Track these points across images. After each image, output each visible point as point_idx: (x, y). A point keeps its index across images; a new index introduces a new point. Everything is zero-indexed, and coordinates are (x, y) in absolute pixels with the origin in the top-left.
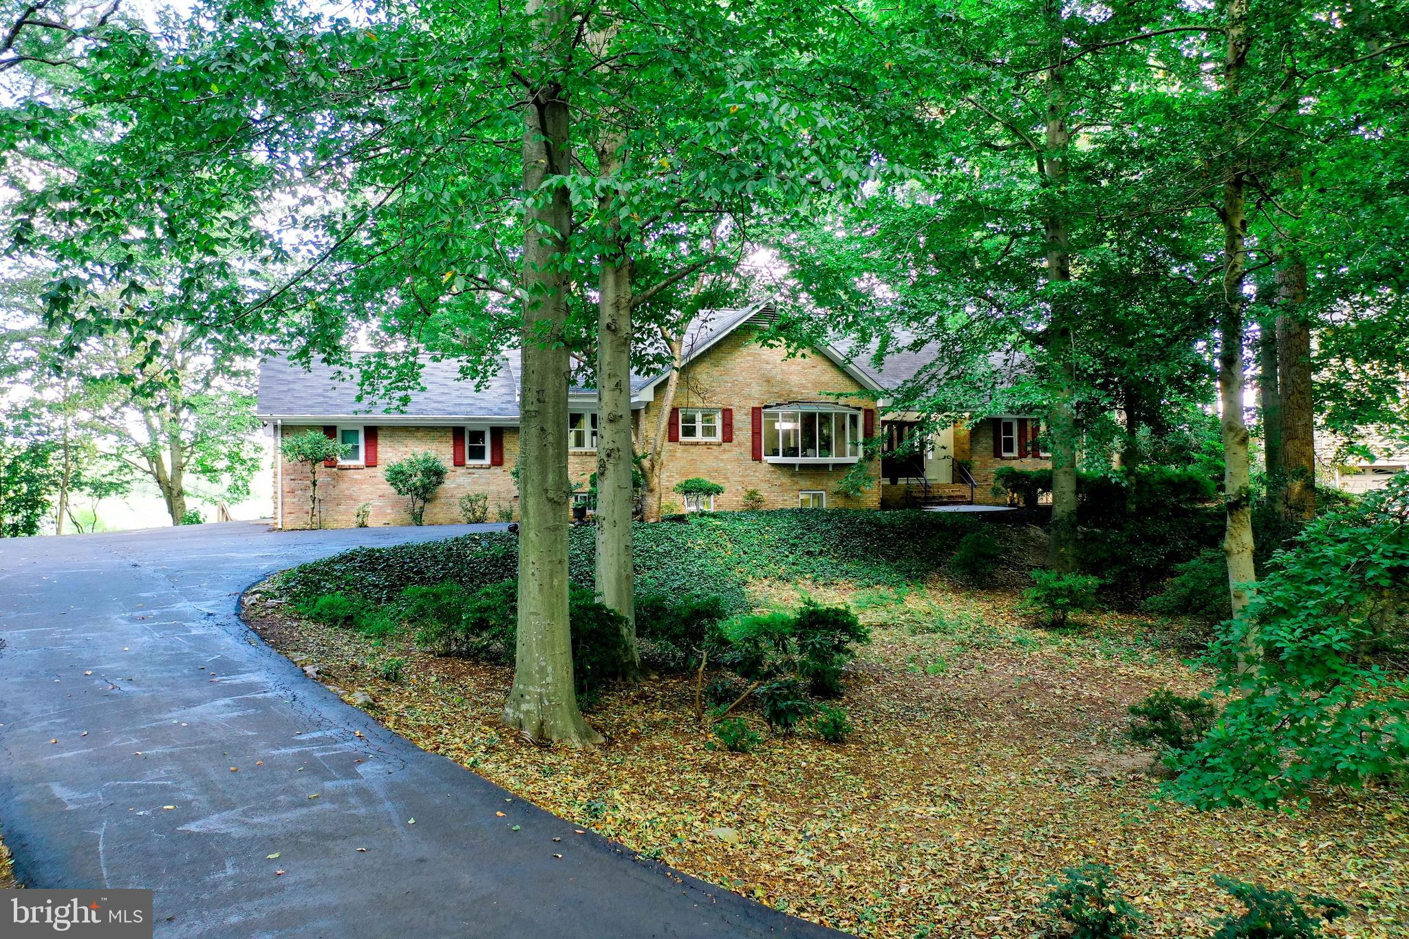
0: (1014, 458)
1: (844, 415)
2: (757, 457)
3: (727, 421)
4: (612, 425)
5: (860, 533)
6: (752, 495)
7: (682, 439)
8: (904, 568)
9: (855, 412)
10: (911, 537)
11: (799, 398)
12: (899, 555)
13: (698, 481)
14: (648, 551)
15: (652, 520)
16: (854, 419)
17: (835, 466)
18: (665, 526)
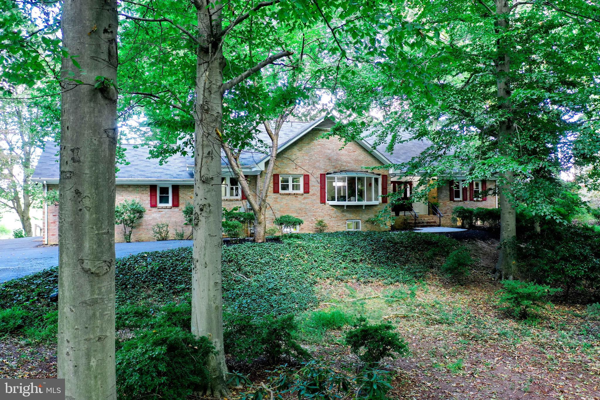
0: (460, 201)
1: (371, 178)
2: (323, 201)
3: (307, 182)
4: (205, 185)
5: (384, 248)
6: (320, 223)
7: (281, 191)
8: (411, 271)
9: (377, 176)
10: (413, 249)
11: (347, 168)
12: (407, 261)
13: (289, 217)
14: (255, 262)
15: (260, 241)
16: (376, 180)
17: (366, 206)
18: (267, 245)
